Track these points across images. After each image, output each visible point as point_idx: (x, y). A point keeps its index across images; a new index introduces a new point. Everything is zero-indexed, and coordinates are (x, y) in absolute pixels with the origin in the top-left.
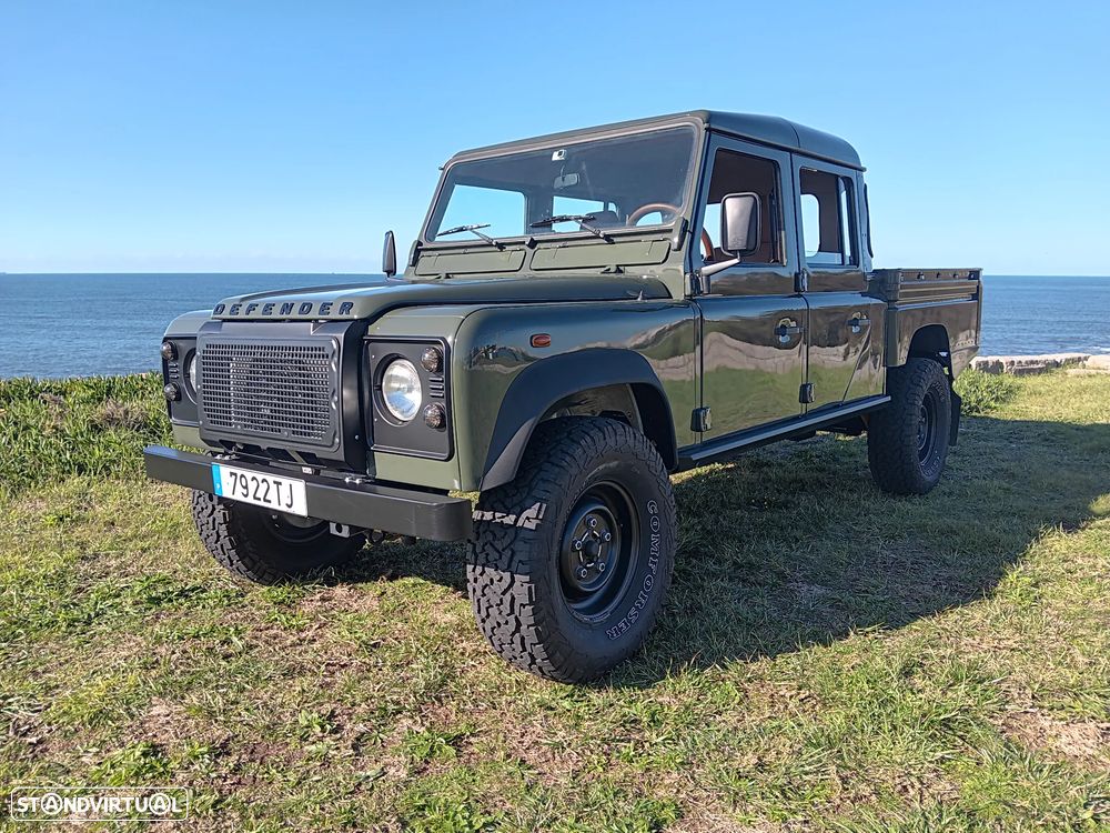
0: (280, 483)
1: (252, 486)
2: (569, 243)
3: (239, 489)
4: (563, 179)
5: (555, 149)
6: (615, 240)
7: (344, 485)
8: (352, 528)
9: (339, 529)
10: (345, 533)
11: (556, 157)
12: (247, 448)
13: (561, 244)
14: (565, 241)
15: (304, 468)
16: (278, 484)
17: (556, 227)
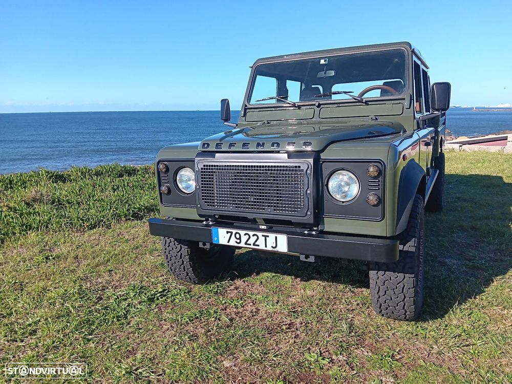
0: (268, 236)
1: (244, 238)
2: (341, 105)
3: (233, 239)
4: (325, 73)
5: (322, 58)
6: (369, 103)
7: (304, 235)
8: (316, 257)
9: (307, 257)
10: (312, 259)
11: (322, 62)
12: (221, 217)
13: (336, 105)
14: (339, 104)
15: (260, 226)
16: (266, 237)
17: (334, 97)
